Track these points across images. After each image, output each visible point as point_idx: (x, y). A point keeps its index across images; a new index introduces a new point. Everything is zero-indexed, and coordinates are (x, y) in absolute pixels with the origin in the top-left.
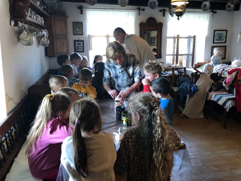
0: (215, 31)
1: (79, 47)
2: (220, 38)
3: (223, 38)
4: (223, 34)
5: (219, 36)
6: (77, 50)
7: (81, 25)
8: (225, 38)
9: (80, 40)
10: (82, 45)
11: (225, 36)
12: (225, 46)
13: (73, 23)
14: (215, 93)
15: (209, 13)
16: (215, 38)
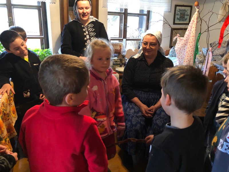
0: (176, 6)
2: (182, 16)
3: (186, 17)
4: (186, 11)
5: (181, 13)
8: (188, 17)
11: (189, 13)
16: (176, 16)
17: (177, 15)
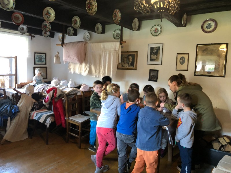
0: (35, 53)
2: (40, 59)
3: (43, 60)
4: (42, 56)
5: (39, 58)
8: (45, 60)
11: (45, 58)
12: (46, 68)
14: (36, 112)
15: (27, 36)
16: (36, 60)
17: (36, 58)
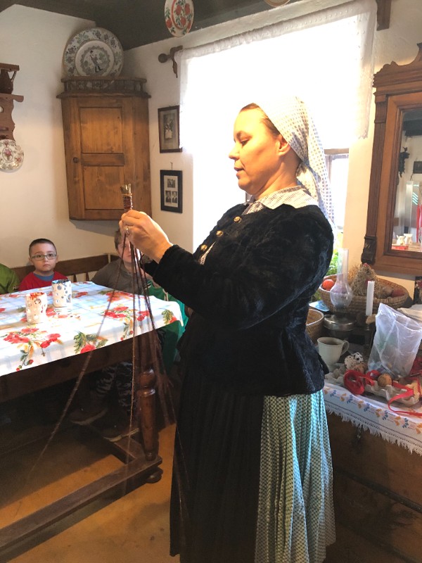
1: (170, 192)
6: (166, 204)
7: (176, 118)
9: (174, 169)
10: (176, 189)
13: (160, 110)
